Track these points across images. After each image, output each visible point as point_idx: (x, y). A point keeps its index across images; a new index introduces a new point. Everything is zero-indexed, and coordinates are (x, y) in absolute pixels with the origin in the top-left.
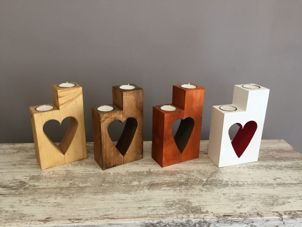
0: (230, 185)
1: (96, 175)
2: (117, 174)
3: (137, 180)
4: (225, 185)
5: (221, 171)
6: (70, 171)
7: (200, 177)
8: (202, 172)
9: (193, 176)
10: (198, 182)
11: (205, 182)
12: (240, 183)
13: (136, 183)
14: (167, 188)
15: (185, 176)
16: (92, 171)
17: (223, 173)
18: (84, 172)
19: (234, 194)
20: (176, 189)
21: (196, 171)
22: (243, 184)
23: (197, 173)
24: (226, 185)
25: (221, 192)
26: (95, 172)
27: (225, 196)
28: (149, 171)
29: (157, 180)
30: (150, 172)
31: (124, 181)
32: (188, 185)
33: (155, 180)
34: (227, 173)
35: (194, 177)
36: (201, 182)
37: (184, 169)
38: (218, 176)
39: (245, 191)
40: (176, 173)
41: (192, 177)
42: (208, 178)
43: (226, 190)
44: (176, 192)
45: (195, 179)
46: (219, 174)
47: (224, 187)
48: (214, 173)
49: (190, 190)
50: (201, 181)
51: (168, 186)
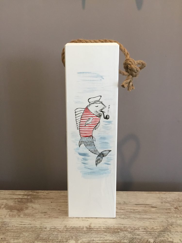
1: (31, 229)
2: (54, 229)
5: (171, 230)
6: (5, 223)
7: (146, 237)
8: (149, 230)
9: (139, 235)
15: (129, 235)
16: (28, 225)
17: (173, 232)
18: (20, 224)
21: (142, 229)
23: (143, 231)
26: (31, 226)
28: (90, 226)
29: (97, 239)
30: (90, 229)
31: (60, 238)
35: (140, 237)
37: (128, 226)
38: (167, 236)
40: (119, 230)
41: (138, 237)
42: (156, 238)
45: (140, 240)
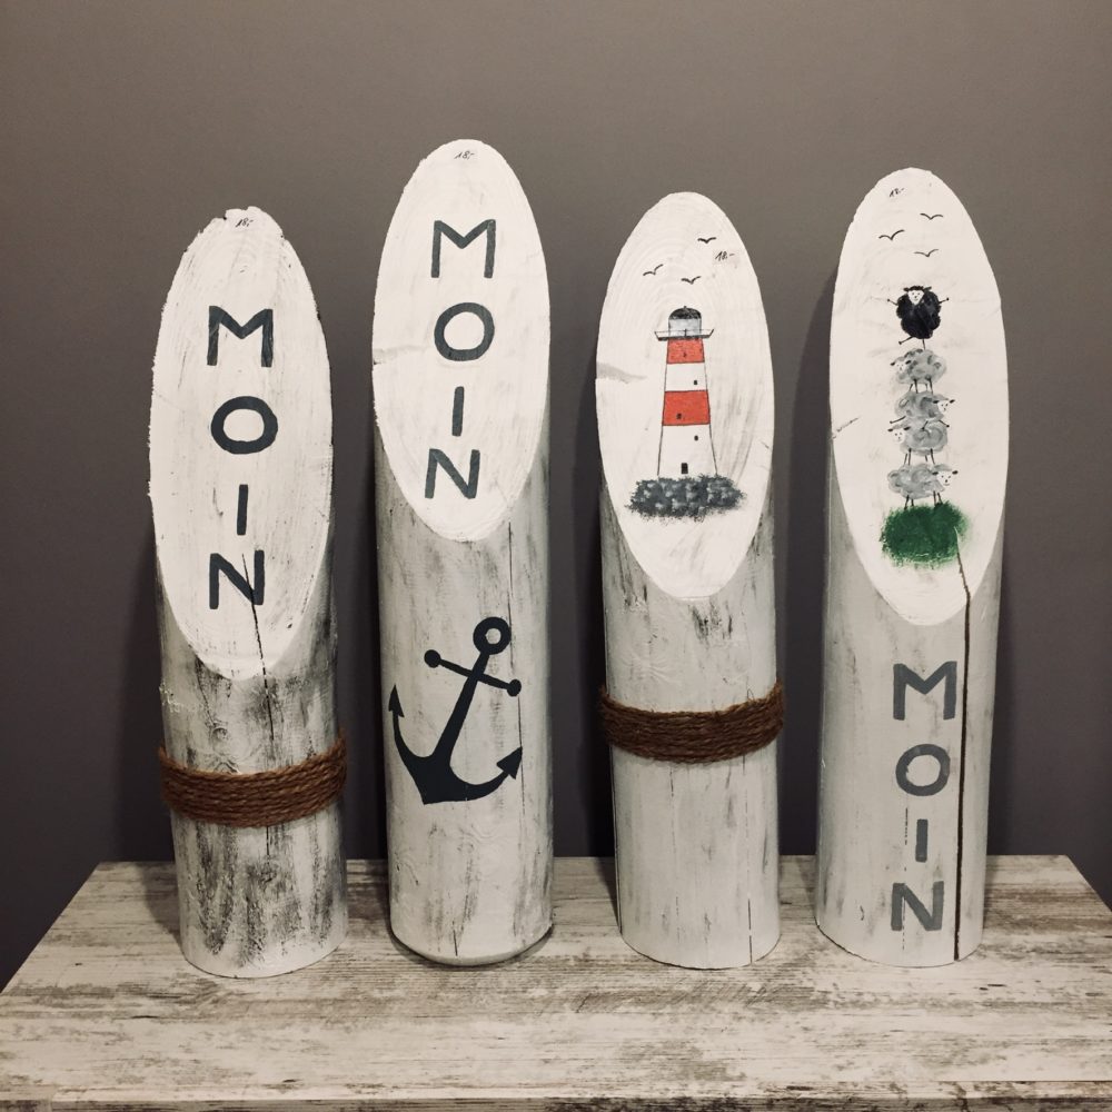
0: (831, 1004)
3: (543, 982)
4: (815, 1002)
10: (733, 994)
11: (754, 994)
12: (867, 998)
13: (539, 992)
14: (632, 1009)
19: (839, 1030)
20: (661, 1011)
22: (876, 1000)
24: (821, 1003)
25: (798, 1023)
27: (807, 1035)
32: (700, 1002)
33: (601, 985)
34: (833, 966)
36: (741, 994)
39: (875, 1021)
43: (816, 1018)
44: (659, 1021)
46: (808, 970)
47: (810, 1009)
48: (791, 965)
49: (703, 1016)
50: (745, 989)
51: (638, 1002)
